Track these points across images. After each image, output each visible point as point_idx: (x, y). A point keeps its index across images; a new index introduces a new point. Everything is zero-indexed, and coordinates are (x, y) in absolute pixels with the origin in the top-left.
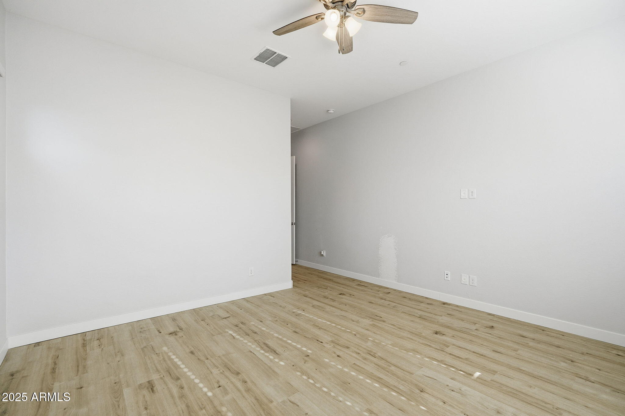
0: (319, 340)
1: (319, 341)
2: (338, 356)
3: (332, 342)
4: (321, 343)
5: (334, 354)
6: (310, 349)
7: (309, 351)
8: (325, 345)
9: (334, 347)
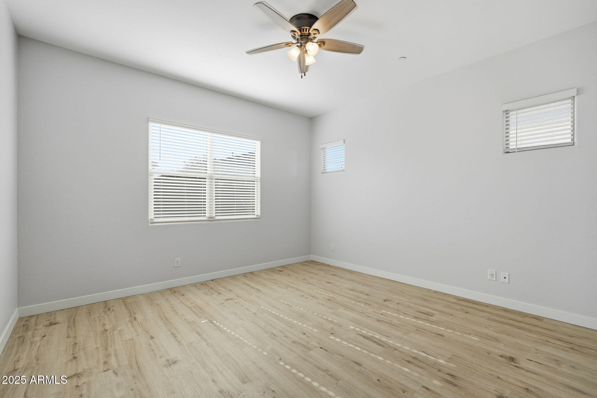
0: (324, 351)
1: (324, 349)
2: (305, 334)
3: (309, 349)
4: (322, 347)
5: (309, 335)
6: (331, 339)
7: (332, 337)
8: (317, 344)
9: (308, 343)
